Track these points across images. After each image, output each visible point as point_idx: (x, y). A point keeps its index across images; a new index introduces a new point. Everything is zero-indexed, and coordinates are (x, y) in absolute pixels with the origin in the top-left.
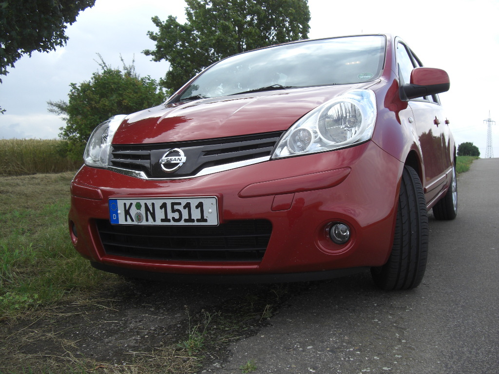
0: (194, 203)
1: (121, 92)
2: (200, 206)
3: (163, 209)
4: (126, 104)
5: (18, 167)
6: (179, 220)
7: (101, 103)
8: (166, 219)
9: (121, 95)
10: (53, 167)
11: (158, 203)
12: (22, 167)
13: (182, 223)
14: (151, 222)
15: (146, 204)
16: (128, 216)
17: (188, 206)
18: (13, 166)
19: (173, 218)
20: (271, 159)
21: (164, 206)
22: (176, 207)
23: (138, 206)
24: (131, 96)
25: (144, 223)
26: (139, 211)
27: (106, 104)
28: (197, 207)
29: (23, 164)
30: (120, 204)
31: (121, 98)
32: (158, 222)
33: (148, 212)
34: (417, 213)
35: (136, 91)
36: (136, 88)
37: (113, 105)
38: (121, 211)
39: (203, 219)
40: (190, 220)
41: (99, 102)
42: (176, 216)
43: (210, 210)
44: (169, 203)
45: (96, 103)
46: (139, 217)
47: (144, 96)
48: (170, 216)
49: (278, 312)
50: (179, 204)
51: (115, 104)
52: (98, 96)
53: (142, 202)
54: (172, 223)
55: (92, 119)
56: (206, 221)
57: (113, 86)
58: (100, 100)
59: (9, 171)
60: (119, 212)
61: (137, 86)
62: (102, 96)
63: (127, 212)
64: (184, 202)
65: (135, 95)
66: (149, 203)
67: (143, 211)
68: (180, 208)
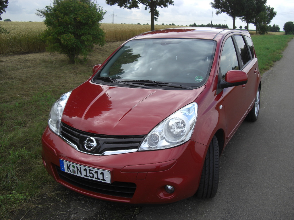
0: (100, 172)
1: (76, 12)
2: (102, 173)
3: (85, 171)
4: (79, 20)
5: (19, 49)
6: (93, 177)
7: (65, 19)
8: (86, 176)
9: (77, 14)
10: (39, 47)
11: (83, 168)
12: (21, 48)
13: (94, 179)
14: (79, 175)
15: (77, 167)
16: (69, 169)
17: (96, 172)
18: (15, 48)
19: (90, 176)
20: (138, 151)
21: (85, 170)
22: (91, 172)
23: (74, 167)
24: (82, 15)
25: (76, 174)
26: (74, 169)
27: (67, 20)
28: (101, 174)
29: (21, 46)
30: (65, 163)
31: (76, 16)
32: (83, 176)
33: (78, 171)
34: (213, 169)
35: (85, 11)
36: (85, 10)
37: (71, 20)
38: (65, 166)
39: (103, 179)
40: (98, 178)
41: (63, 18)
42: (91, 175)
43: (107, 176)
44: (88, 169)
45: (62, 19)
46: (74, 172)
47: (89, 16)
48: (89, 174)
49: (142, 210)
50: (93, 171)
51: (73, 20)
52: (63, 14)
53: (75, 166)
54: (89, 178)
55: (59, 29)
56: (105, 180)
57: (71, 9)
58: (64, 17)
59: (13, 51)
60: (64, 166)
61: (86, 8)
62: (66, 14)
63: (68, 168)
64: (95, 170)
65: (84, 14)
66: (79, 167)
67: (76, 169)
68: (93, 172)
